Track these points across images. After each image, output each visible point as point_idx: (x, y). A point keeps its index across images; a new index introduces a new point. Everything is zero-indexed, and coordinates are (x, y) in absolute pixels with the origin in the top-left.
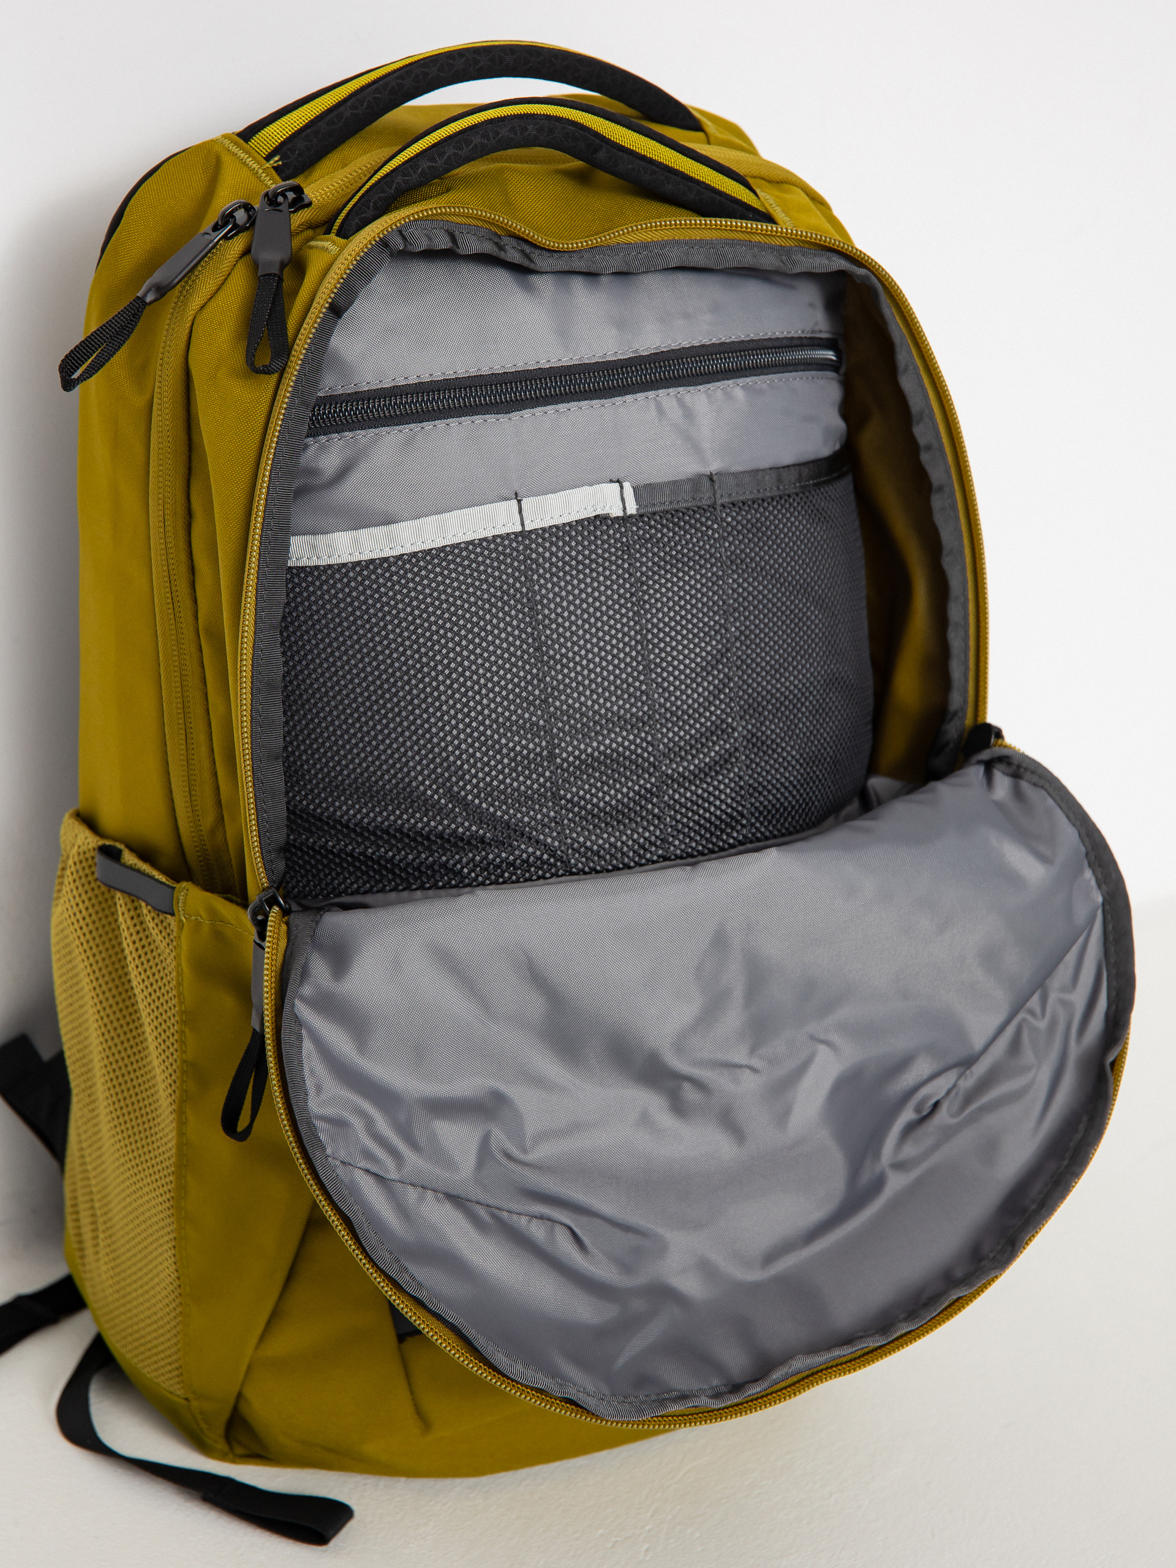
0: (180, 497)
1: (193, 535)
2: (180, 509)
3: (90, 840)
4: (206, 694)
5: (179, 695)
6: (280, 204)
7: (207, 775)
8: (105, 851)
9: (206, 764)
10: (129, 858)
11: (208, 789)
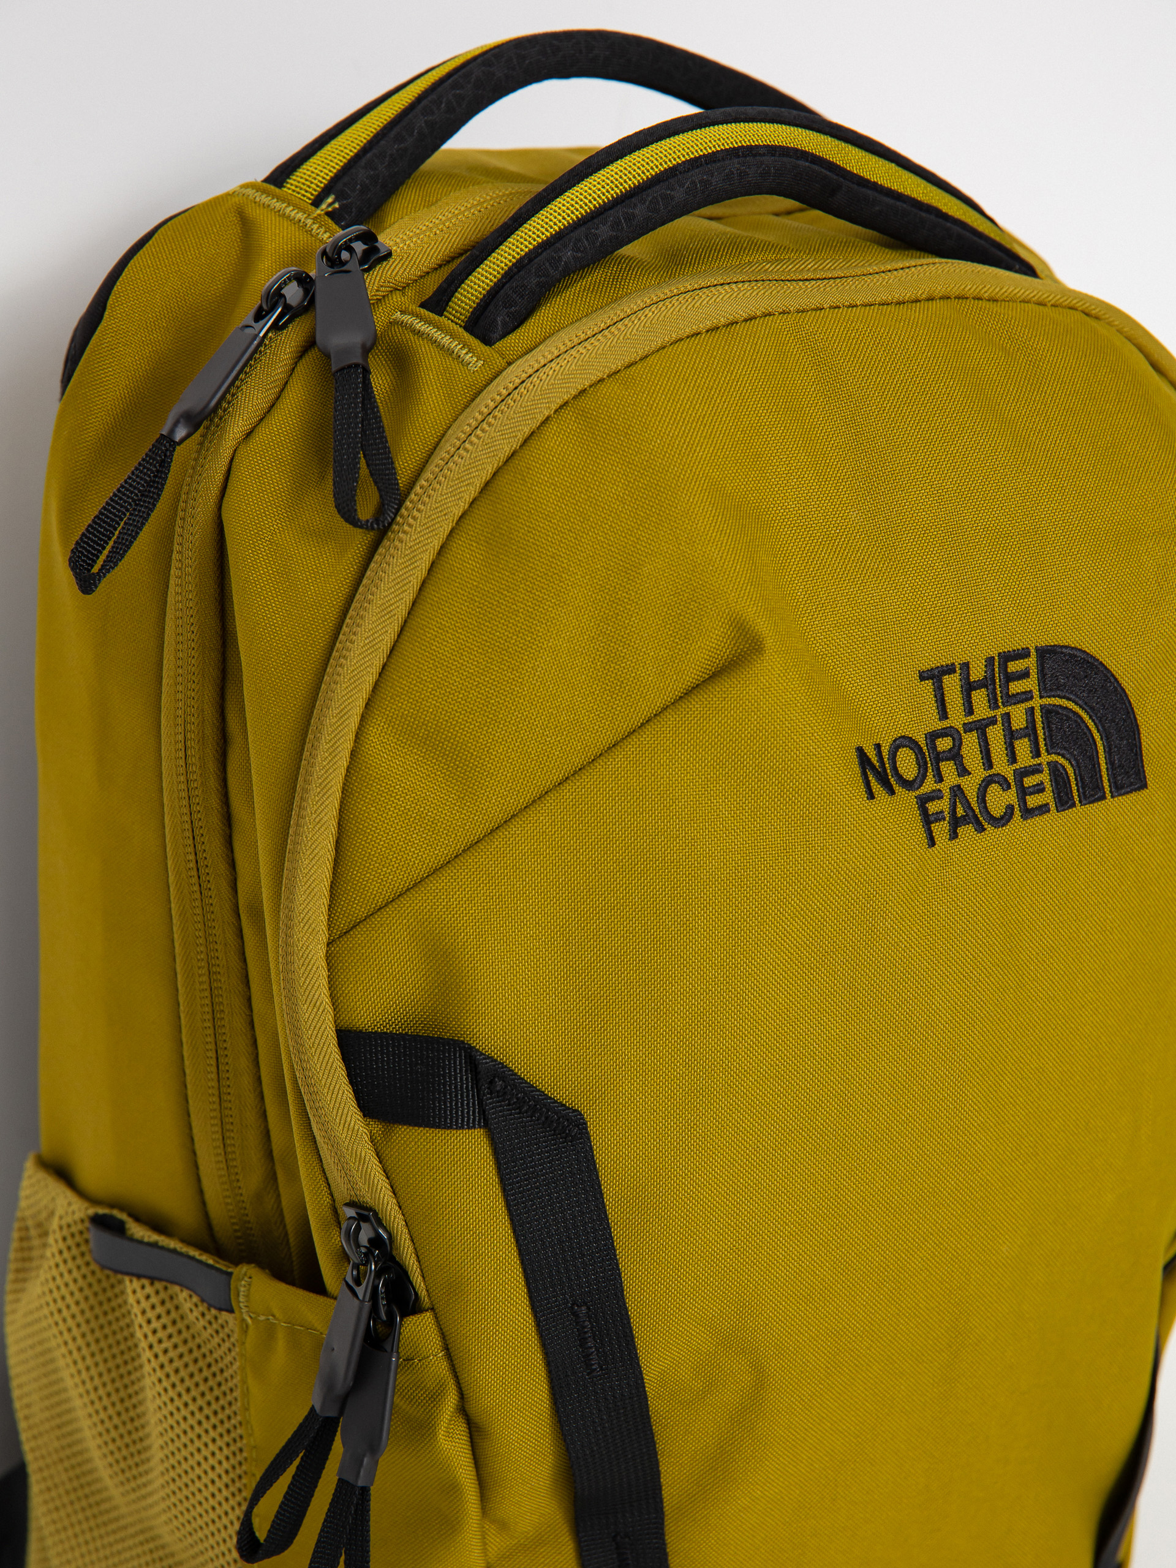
0: (210, 712)
1: (230, 769)
2: (210, 732)
3: (75, 1207)
4: (249, 1000)
5: (207, 1001)
6: (344, 263)
7: (251, 1117)
8: (99, 1221)
9: (250, 1099)
10: (138, 1231)
11: (253, 1138)
